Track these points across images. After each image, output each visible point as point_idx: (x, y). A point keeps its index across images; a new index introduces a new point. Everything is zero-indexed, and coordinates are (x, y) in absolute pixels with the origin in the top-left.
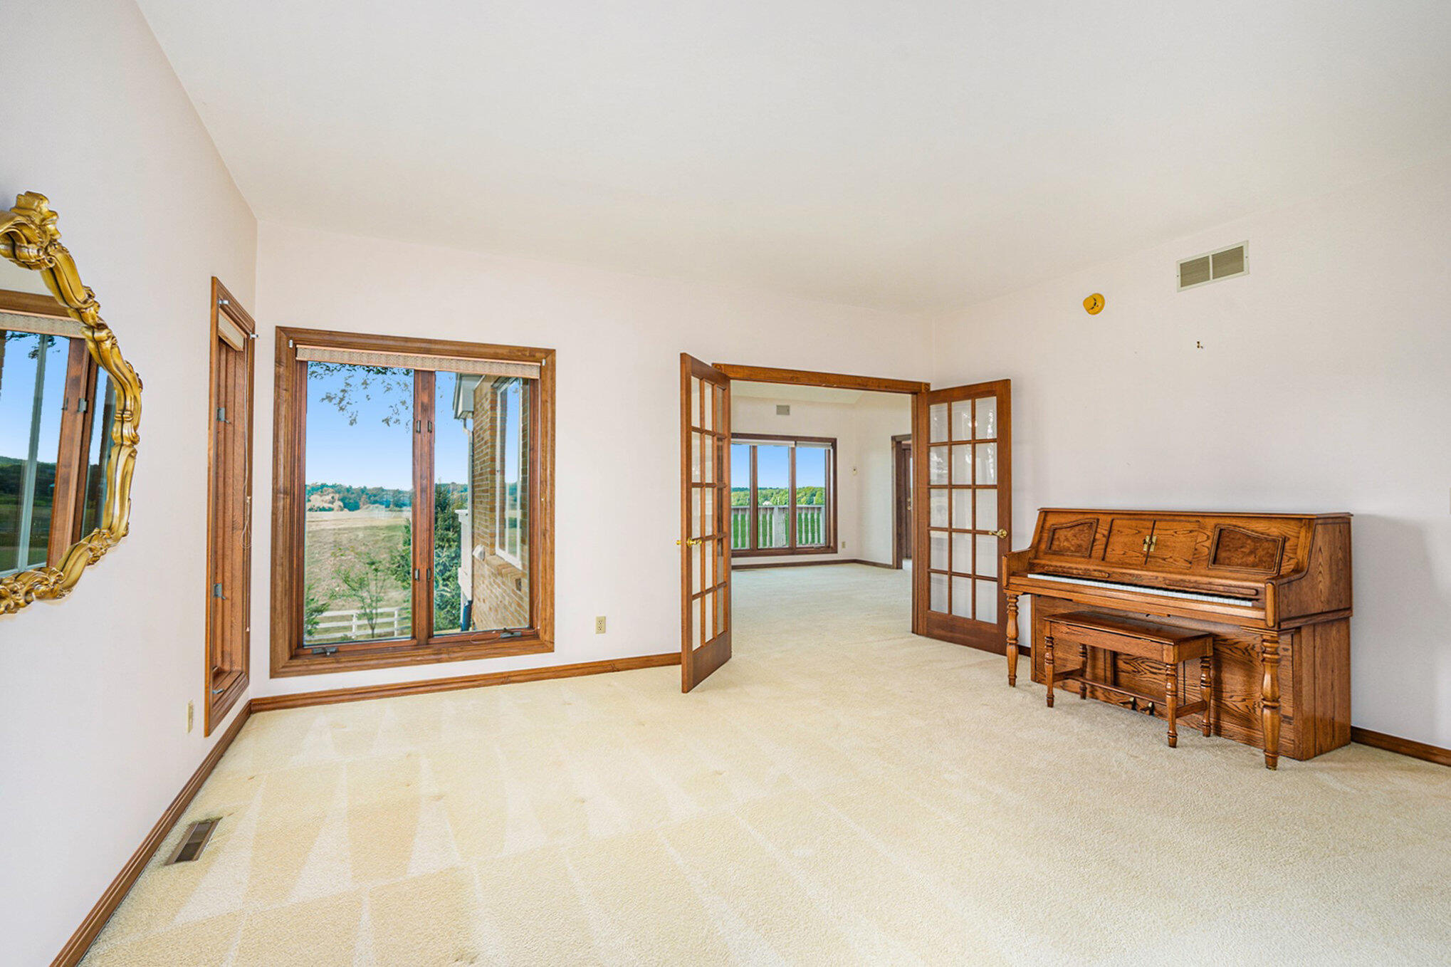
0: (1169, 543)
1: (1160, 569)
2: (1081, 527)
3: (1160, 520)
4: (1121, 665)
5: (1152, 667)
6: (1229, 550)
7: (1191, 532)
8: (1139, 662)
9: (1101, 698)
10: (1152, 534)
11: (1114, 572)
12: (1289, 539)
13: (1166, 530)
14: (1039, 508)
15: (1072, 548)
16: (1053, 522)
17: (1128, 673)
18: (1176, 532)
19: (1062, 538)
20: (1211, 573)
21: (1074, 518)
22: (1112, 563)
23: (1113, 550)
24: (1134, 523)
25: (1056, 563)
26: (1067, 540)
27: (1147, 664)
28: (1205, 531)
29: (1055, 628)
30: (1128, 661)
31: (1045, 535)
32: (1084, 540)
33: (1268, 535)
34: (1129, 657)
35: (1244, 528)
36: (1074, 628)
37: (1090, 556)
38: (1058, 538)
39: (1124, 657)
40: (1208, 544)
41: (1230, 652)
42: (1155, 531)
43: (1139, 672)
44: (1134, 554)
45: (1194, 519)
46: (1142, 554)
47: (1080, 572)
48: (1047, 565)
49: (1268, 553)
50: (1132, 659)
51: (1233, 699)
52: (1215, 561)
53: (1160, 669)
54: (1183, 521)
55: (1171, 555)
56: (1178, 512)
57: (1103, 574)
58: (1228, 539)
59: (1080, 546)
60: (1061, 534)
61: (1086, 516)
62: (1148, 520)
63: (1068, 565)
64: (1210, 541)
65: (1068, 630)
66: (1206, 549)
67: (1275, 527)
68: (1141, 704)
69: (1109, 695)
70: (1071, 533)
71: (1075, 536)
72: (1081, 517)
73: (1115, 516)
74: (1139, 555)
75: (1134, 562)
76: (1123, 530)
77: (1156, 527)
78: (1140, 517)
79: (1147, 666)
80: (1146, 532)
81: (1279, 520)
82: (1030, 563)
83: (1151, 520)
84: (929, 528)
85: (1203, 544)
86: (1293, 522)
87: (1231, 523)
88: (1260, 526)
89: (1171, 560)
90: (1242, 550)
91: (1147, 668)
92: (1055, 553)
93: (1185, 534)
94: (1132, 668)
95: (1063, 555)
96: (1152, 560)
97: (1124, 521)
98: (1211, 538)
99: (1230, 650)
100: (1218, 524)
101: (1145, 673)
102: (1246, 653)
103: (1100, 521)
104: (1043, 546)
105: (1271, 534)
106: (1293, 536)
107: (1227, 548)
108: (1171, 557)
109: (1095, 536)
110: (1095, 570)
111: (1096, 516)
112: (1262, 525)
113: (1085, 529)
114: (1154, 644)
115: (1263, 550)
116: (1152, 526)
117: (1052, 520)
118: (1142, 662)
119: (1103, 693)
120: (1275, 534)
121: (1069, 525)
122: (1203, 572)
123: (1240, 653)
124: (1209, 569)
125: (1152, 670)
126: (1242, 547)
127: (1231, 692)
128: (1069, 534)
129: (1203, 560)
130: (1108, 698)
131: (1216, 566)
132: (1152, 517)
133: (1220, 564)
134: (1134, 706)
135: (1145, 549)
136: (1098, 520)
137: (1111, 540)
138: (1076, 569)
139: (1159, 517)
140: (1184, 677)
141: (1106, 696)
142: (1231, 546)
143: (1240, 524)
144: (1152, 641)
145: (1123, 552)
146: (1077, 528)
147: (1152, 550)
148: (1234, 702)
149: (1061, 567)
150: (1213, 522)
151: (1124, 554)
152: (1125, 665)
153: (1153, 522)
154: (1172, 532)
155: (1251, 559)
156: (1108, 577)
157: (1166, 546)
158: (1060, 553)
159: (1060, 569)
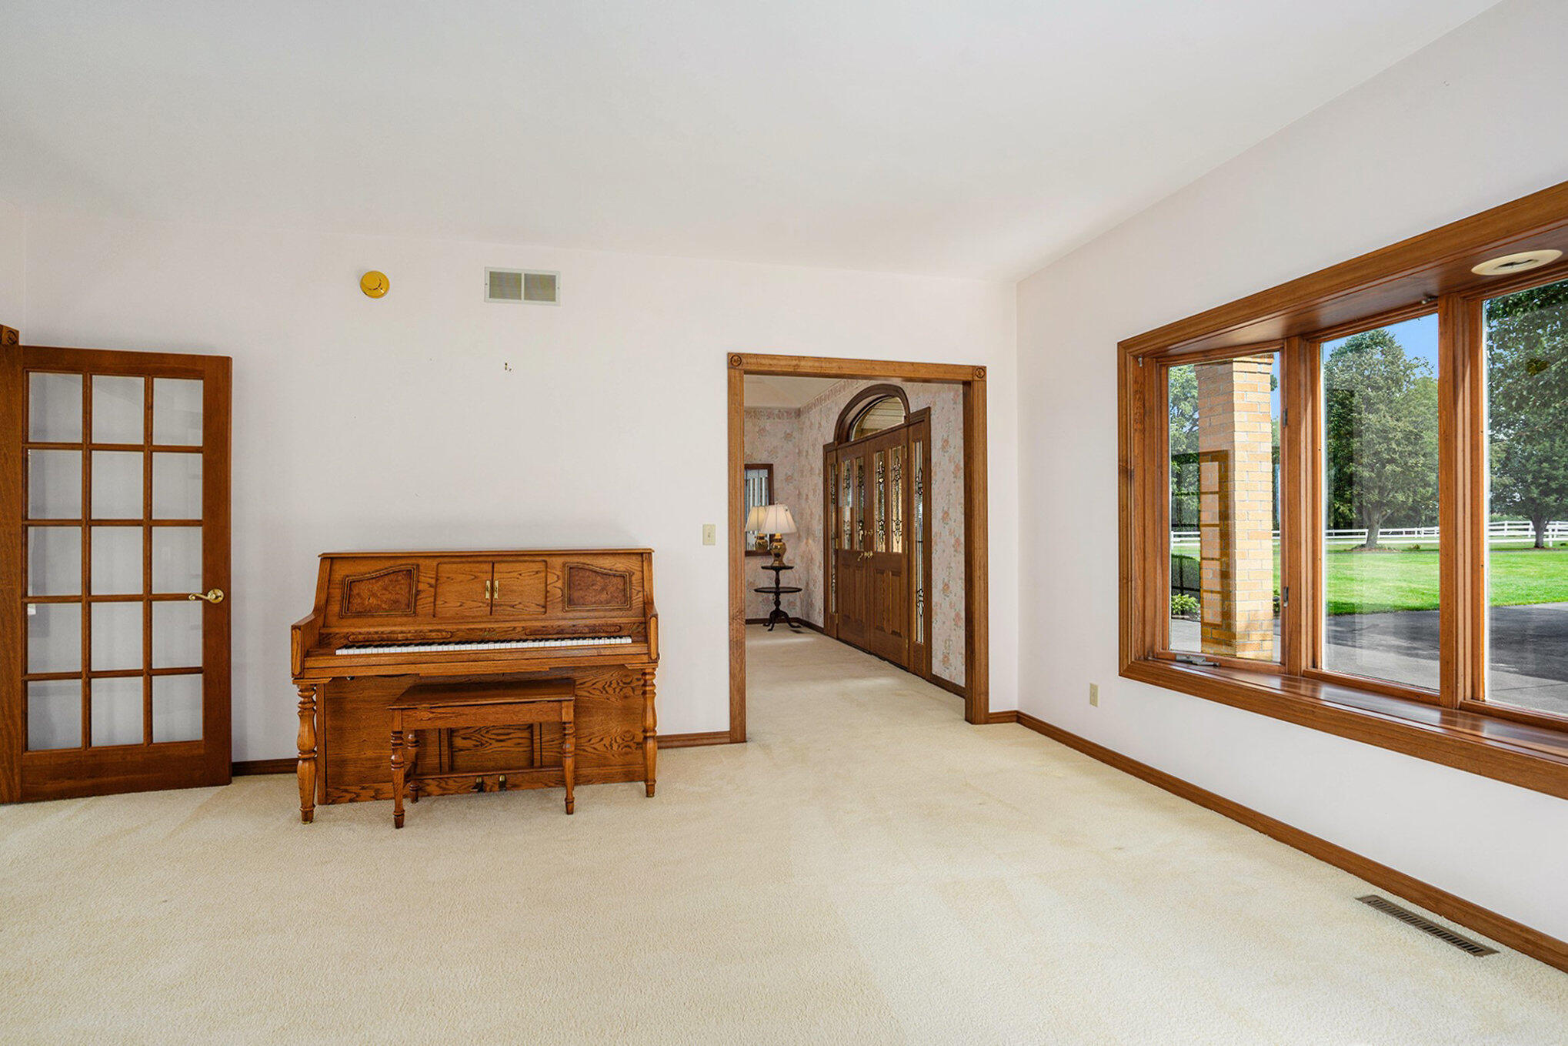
0: (514, 588)
1: (512, 618)
2: (391, 577)
3: (499, 562)
4: (459, 742)
5: (498, 735)
6: (581, 589)
7: (537, 573)
8: (482, 733)
9: (435, 793)
10: (492, 579)
11: (458, 630)
12: (633, 573)
13: (509, 572)
14: (320, 554)
15: (384, 606)
16: (347, 572)
17: (468, 750)
18: (520, 575)
19: (365, 594)
20: (570, 615)
21: (380, 565)
22: (448, 618)
23: (446, 602)
24: (467, 567)
25: (364, 628)
26: (374, 595)
27: (494, 732)
28: (555, 572)
29: (409, 716)
30: (468, 736)
31: (337, 593)
32: (402, 592)
33: (616, 571)
34: (470, 731)
35: (592, 565)
36: (440, 710)
37: (415, 613)
38: (358, 594)
39: (462, 732)
40: (559, 584)
41: (588, 694)
42: (495, 575)
43: (482, 745)
44: (475, 604)
45: (541, 558)
46: (484, 603)
47: (409, 635)
48: (353, 634)
49: (618, 588)
50: (470, 733)
51: (592, 742)
52: (571, 602)
53: (509, 734)
54: (525, 561)
55: (520, 600)
56: (517, 551)
57: (444, 633)
58: (577, 578)
59: (396, 602)
60: (363, 589)
61: (399, 562)
62: (486, 562)
63: (388, 629)
64: (561, 581)
65: (431, 715)
66: (559, 590)
67: (620, 563)
68: (489, 781)
69: (447, 784)
70: (378, 585)
71: (386, 589)
72: (391, 563)
73: (441, 560)
74: (481, 604)
75: (479, 614)
76: (454, 576)
77: (495, 570)
78: (476, 559)
79: (494, 734)
80: (484, 576)
81: (623, 556)
82: (321, 634)
83: (489, 562)
84: (25, 600)
85: (555, 585)
86: (634, 557)
87: (579, 560)
88: (606, 563)
89: (521, 606)
90: (594, 587)
91: (494, 737)
92: (359, 615)
93: (531, 575)
94: (474, 743)
95: (373, 616)
96: (498, 608)
97: (455, 566)
98: (561, 577)
99: (589, 692)
100: (566, 563)
101: (491, 744)
102: (604, 692)
103: (421, 568)
104: (335, 608)
105: (618, 569)
106: (637, 570)
107: (579, 588)
108: (520, 603)
109: (417, 587)
110: (431, 631)
111: (413, 561)
112: (608, 561)
113: (400, 578)
114: (551, 704)
115: (613, 586)
116: (491, 569)
117: (341, 571)
118: (487, 732)
119: (437, 786)
120: (621, 569)
121: (374, 575)
122: (560, 614)
123: (598, 693)
124: (567, 611)
125: (498, 738)
126: (593, 585)
127: (590, 735)
128: (377, 587)
129: (557, 603)
130: (445, 789)
131: (573, 607)
132: (490, 559)
133: (575, 604)
134: (481, 788)
135: (488, 596)
136: (418, 566)
137: (439, 590)
138: (402, 632)
139: (500, 559)
140: (541, 734)
141: (441, 788)
142: (583, 584)
143: (588, 562)
144: (549, 701)
145: (459, 604)
146: (386, 579)
147: (496, 596)
148: (593, 744)
149: (377, 633)
150: (560, 560)
151: (461, 606)
152: (464, 741)
153: (491, 564)
154: (515, 575)
155: (604, 596)
156: (451, 637)
157: (510, 591)
158: (364, 614)
159: (376, 636)
